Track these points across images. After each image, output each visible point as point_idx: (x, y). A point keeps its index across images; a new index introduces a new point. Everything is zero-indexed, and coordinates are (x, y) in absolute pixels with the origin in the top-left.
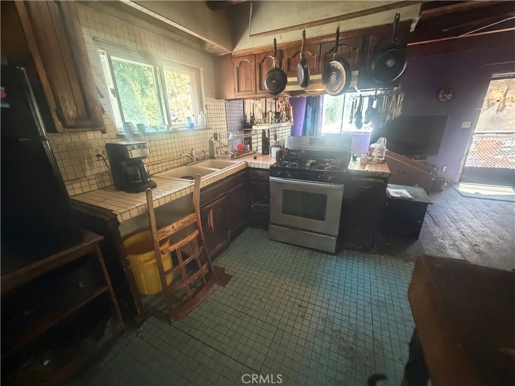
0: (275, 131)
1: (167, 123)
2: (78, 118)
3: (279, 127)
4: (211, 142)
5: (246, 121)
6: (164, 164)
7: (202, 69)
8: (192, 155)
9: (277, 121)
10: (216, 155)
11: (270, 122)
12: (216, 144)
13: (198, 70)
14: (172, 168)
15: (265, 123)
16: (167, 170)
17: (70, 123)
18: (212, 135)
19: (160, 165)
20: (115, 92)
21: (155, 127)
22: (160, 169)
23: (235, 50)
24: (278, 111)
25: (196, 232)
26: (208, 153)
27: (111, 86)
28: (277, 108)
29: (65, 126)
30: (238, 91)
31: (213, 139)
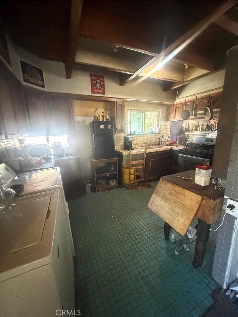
0: (205, 135)
1: (143, 131)
2: (120, 130)
3: (208, 133)
4: (159, 139)
5: (183, 130)
6: (139, 145)
7: (161, 111)
8: (150, 143)
9: (207, 130)
10: (160, 144)
11: (200, 130)
12: (162, 140)
13: (159, 111)
14: (142, 146)
15: (196, 130)
16: (140, 147)
17: (118, 131)
18: (161, 136)
19: (138, 145)
20: (130, 122)
21: (139, 132)
22: (138, 146)
23: (175, 102)
24: (209, 124)
25: (143, 167)
26: (158, 143)
27: (129, 120)
28: (209, 123)
29: (117, 132)
30: (175, 118)
31: (161, 137)
